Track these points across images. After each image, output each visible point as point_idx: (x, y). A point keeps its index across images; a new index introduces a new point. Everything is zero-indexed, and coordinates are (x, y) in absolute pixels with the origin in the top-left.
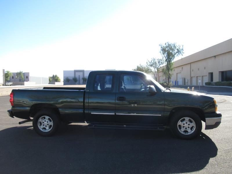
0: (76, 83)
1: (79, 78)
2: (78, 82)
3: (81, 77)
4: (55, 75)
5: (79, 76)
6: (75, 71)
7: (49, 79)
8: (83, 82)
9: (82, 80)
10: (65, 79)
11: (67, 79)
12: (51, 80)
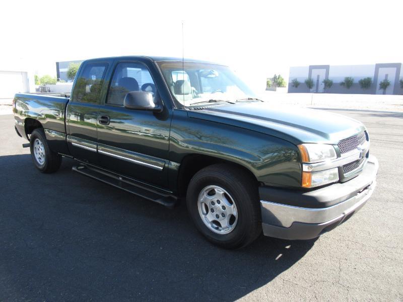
0: (311, 90)
1: (318, 81)
2: (314, 88)
3: (322, 78)
4: (277, 75)
5: (318, 76)
6: (312, 68)
7: (268, 82)
8: (325, 88)
9: (323, 84)
10: (291, 82)
11: (294, 83)
12: (271, 83)
